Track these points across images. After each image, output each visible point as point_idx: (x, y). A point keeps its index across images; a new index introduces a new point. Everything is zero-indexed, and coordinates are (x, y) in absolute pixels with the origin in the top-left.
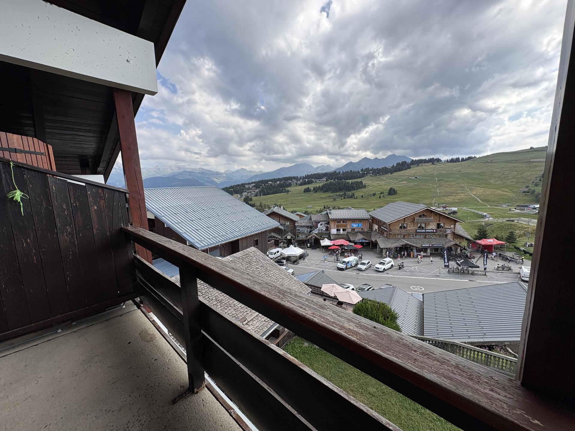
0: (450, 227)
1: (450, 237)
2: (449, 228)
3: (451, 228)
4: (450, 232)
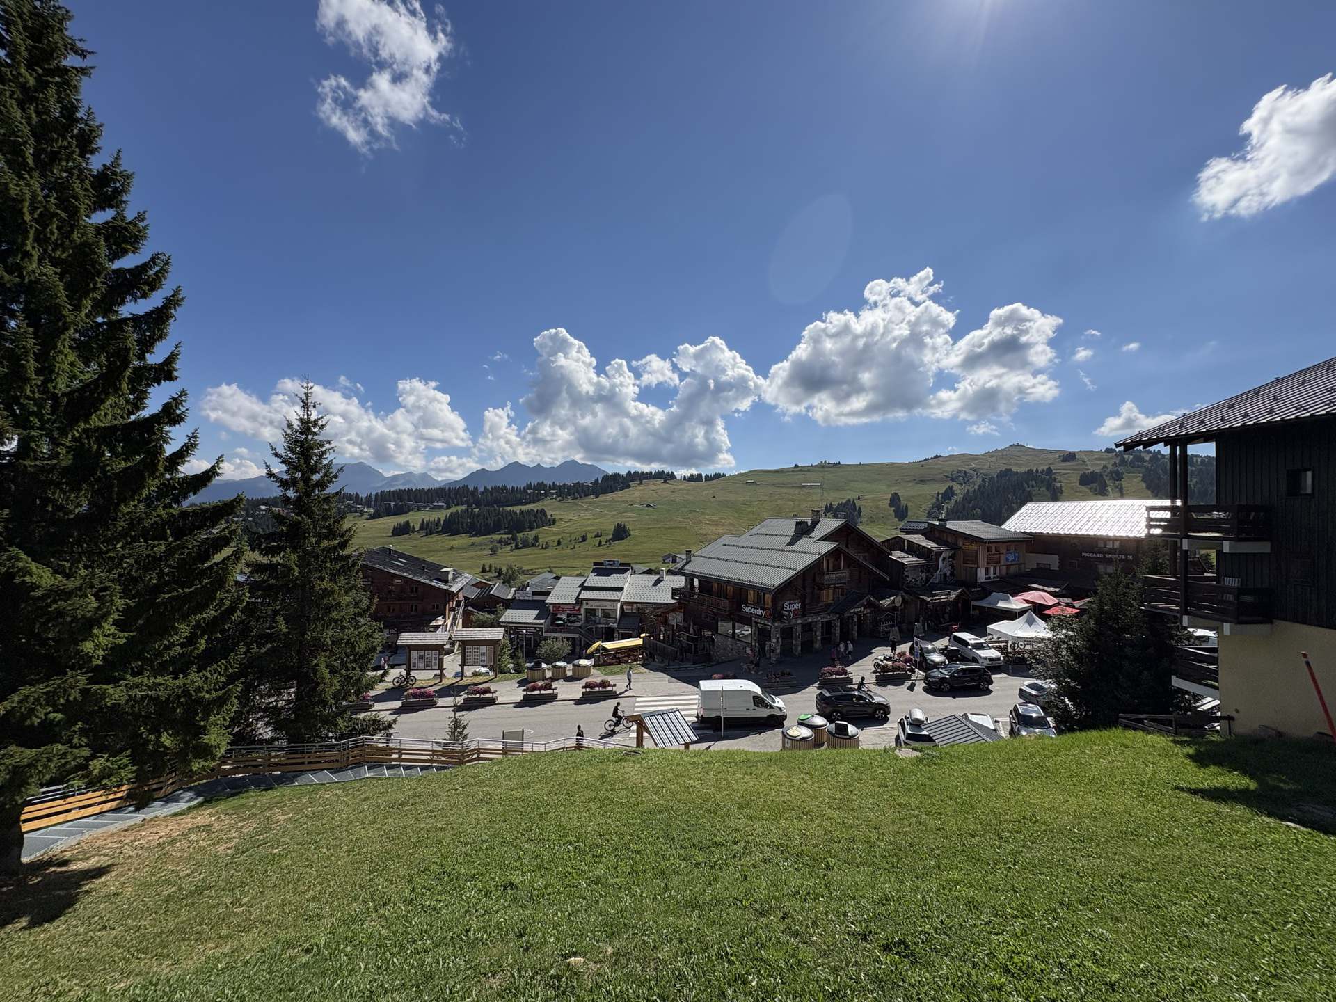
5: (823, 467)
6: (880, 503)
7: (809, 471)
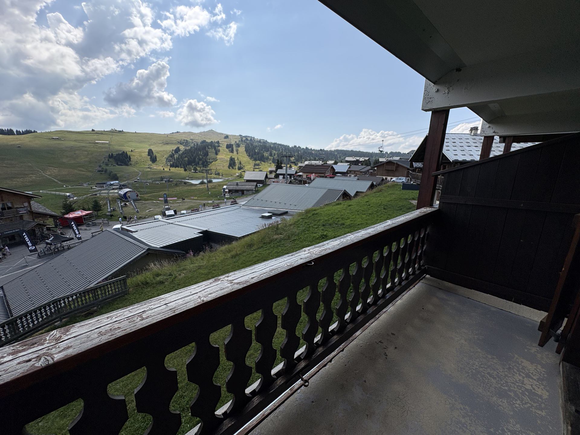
0: (23, 206)
1: (26, 218)
2: (22, 208)
3: (25, 207)
4: (26, 212)
5: (113, 132)
6: (143, 154)
7: (102, 134)
